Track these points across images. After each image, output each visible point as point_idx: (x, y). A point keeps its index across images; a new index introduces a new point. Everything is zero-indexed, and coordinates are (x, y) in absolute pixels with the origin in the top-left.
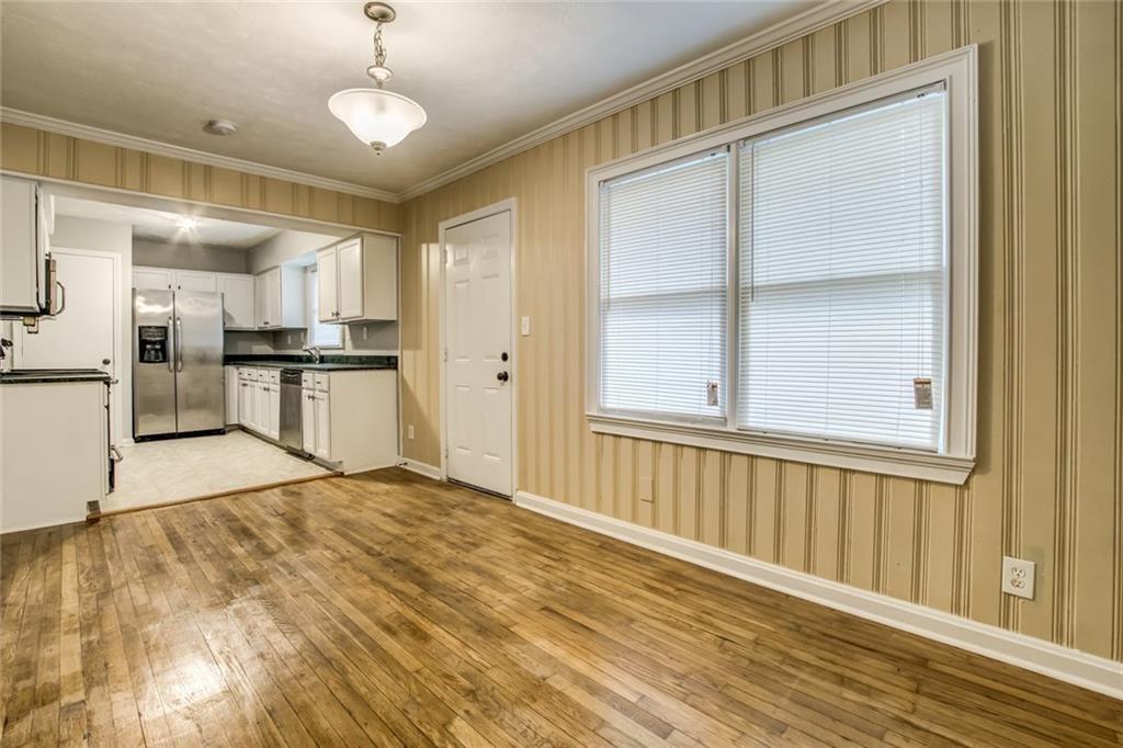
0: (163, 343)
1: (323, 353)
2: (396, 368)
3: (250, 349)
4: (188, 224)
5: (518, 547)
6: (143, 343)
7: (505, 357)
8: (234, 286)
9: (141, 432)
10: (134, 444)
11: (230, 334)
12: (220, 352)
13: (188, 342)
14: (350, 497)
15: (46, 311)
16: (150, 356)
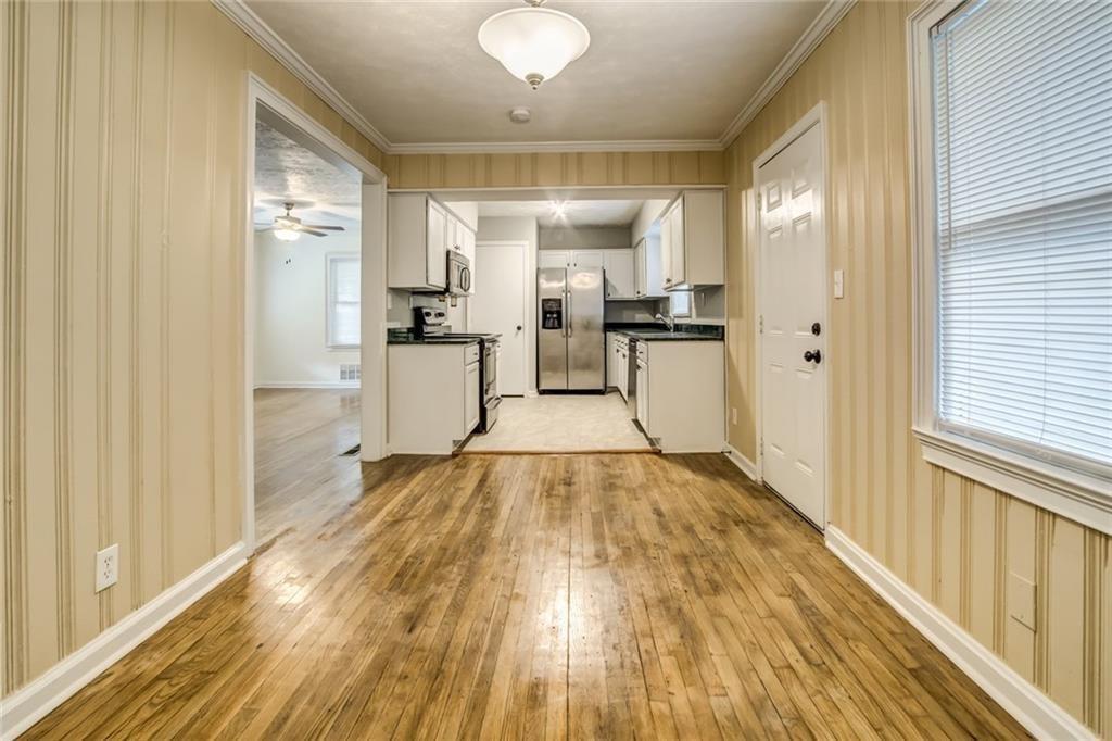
0: (559, 313)
1: (677, 321)
2: (722, 339)
3: (634, 317)
4: (561, 209)
5: (773, 615)
6: (545, 313)
7: (816, 329)
8: (615, 259)
9: (542, 387)
10: (537, 395)
11: (609, 304)
12: (600, 321)
13: (575, 312)
14: (645, 480)
15: (447, 290)
16: (550, 324)
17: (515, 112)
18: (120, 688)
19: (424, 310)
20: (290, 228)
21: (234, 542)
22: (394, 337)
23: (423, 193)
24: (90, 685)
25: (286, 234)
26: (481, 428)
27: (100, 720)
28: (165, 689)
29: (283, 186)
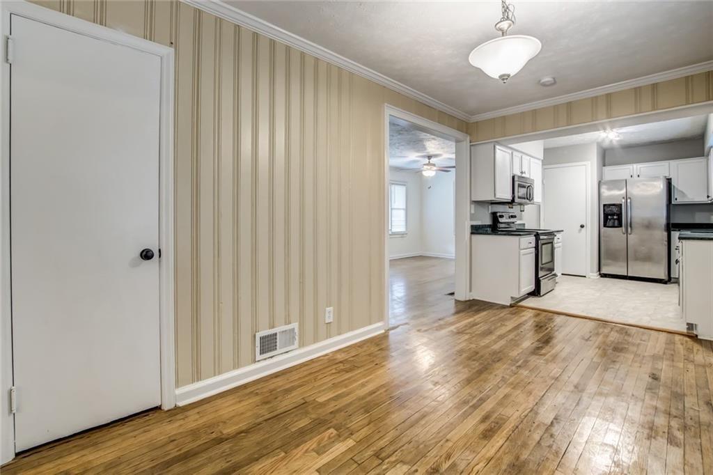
0: (620, 215)
4: (612, 135)
6: (606, 216)
9: (604, 271)
10: (597, 277)
12: (663, 221)
13: (637, 214)
14: (661, 353)
15: (513, 201)
16: (610, 223)
17: (543, 81)
18: (329, 360)
19: (498, 214)
20: (430, 169)
21: (379, 321)
22: (476, 230)
23: (491, 142)
24: (322, 356)
25: (429, 173)
26: (536, 292)
27: (321, 367)
28: (341, 366)
29: (424, 148)
